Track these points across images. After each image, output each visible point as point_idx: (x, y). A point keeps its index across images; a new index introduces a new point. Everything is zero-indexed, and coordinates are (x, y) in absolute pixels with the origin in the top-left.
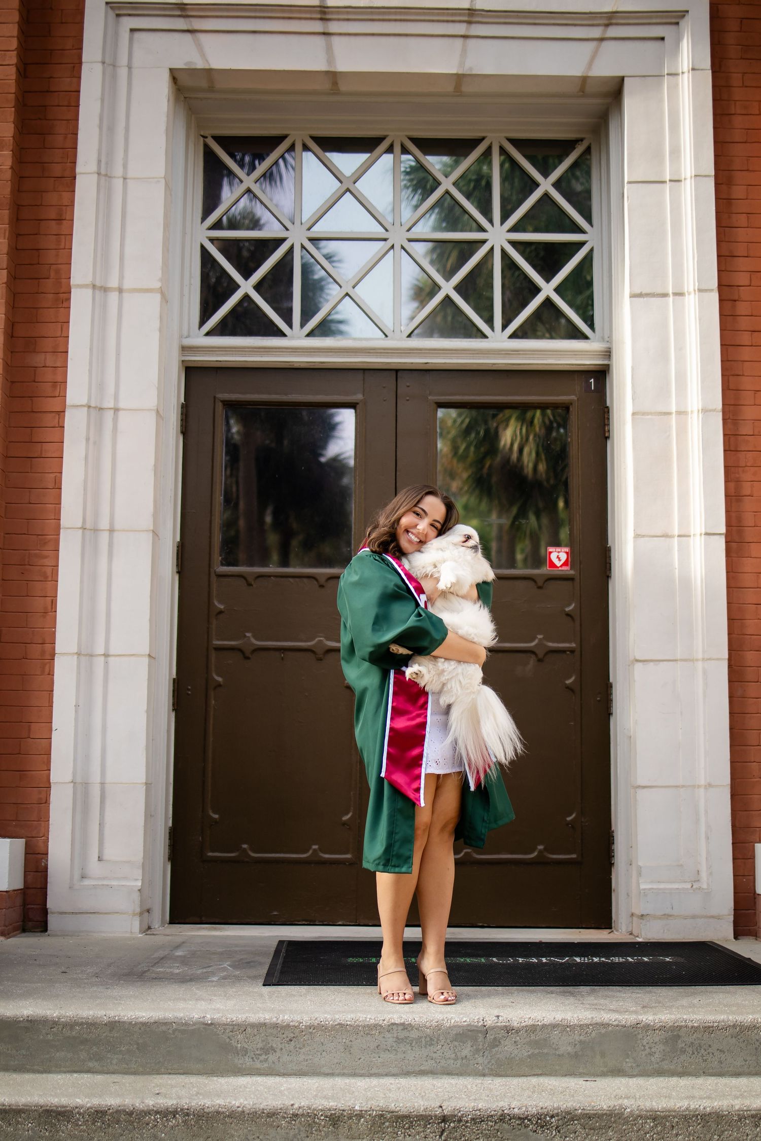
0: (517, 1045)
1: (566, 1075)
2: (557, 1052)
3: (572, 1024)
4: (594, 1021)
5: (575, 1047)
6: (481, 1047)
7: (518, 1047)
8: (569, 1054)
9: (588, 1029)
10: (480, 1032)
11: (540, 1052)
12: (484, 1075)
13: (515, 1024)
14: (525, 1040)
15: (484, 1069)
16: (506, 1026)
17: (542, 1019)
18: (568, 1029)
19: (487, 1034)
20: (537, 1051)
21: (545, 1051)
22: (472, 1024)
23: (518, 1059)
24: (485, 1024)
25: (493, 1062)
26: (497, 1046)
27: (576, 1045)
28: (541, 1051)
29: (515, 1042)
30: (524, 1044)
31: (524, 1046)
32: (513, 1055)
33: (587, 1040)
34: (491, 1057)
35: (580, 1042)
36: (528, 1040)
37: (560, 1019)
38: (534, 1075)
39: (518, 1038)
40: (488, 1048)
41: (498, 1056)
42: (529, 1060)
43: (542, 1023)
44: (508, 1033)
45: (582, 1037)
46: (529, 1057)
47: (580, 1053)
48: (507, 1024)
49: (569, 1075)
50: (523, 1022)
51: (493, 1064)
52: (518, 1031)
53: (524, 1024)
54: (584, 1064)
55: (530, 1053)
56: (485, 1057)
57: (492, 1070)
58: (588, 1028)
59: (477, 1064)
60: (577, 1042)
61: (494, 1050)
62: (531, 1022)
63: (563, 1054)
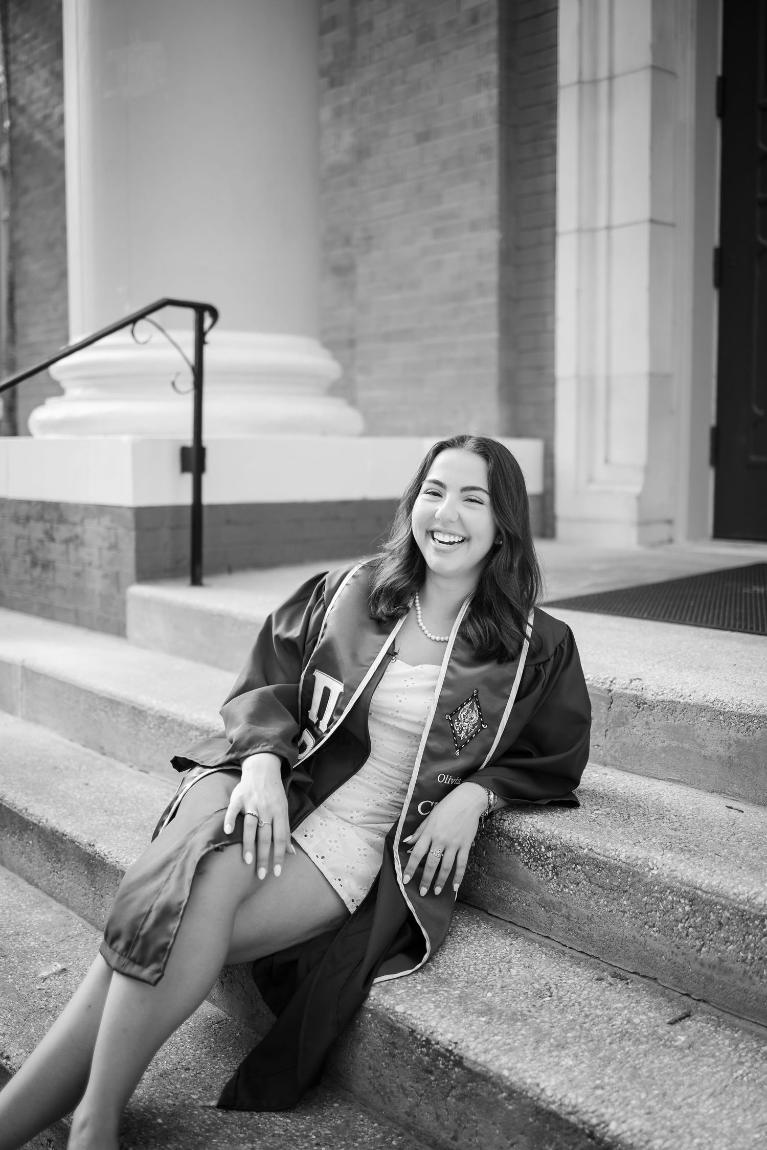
0: (649, 729)
1: (713, 792)
2: (703, 752)
3: (727, 710)
4: (761, 713)
5: (729, 748)
6: (603, 722)
7: (650, 731)
8: (719, 757)
9: (750, 724)
10: (603, 698)
11: (678, 747)
12: (605, 765)
13: (649, 696)
14: (660, 724)
15: (605, 755)
16: (636, 696)
17: (688, 694)
18: (721, 718)
19: (611, 703)
20: (675, 743)
21: (686, 746)
22: (595, 685)
23: (649, 750)
24: (611, 688)
25: (617, 747)
26: (624, 724)
27: (730, 745)
28: (681, 746)
29: (647, 723)
30: (658, 729)
31: (658, 732)
32: (643, 743)
33: (748, 741)
34: (615, 738)
35: (737, 742)
36: (664, 723)
37: (712, 699)
38: (669, 780)
39: (651, 718)
40: (612, 725)
41: (624, 740)
42: (663, 755)
43: (685, 700)
44: (639, 708)
45: (740, 735)
46: (664, 750)
47: (736, 761)
48: (639, 693)
49: (717, 792)
50: (660, 693)
51: (616, 751)
52: (652, 707)
53: (660, 698)
54: (741, 780)
55: (665, 744)
56: (608, 737)
57: (615, 759)
58: (752, 721)
59: (598, 746)
60: (732, 742)
61: (619, 729)
62: (669, 697)
63: (711, 757)
